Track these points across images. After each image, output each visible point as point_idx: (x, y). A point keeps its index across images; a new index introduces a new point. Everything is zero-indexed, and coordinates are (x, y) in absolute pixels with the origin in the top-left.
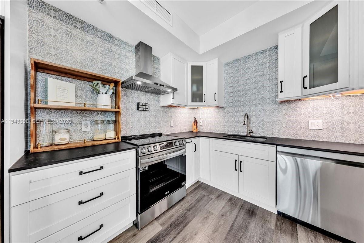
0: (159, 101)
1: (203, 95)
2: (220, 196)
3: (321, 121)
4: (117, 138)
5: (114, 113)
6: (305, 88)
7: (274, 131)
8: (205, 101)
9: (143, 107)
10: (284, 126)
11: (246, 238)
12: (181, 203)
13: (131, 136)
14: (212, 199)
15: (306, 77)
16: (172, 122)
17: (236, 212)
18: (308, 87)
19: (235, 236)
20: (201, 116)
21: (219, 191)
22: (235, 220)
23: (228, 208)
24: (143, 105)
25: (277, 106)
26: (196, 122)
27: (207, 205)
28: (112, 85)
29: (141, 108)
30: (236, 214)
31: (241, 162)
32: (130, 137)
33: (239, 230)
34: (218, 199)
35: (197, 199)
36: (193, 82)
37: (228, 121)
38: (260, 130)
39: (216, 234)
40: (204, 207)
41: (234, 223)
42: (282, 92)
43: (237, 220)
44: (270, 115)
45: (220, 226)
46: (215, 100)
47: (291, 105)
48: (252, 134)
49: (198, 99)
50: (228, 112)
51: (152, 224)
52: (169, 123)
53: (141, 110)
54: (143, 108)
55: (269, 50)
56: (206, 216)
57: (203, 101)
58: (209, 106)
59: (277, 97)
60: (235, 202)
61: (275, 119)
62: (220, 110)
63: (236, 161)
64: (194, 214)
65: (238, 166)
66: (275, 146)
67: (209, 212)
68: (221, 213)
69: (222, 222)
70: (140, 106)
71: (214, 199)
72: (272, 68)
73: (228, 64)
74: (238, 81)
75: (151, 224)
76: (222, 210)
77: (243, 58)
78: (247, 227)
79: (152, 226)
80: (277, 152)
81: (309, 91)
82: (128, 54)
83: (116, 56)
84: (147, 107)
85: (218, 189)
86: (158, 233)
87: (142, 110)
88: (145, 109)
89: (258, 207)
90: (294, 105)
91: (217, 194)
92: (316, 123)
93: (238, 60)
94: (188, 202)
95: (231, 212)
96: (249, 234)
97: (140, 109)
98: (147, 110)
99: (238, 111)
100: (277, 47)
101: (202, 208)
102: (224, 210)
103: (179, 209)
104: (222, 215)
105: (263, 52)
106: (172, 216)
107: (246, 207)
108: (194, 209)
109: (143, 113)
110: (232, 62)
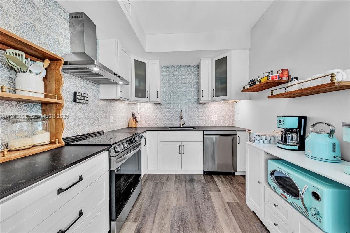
0: (98, 92)
1: (146, 91)
2: (168, 178)
3: (216, 115)
4: (57, 142)
5: (39, 105)
6: (214, 96)
7: (196, 122)
8: (147, 97)
9: (83, 98)
10: (201, 119)
11: (196, 194)
12: (141, 197)
13: (69, 137)
14: (164, 182)
15: (214, 90)
16: (111, 117)
17: (183, 183)
18: (215, 96)
19: (191, 196)
20: (138, 112)
21: (165, 175)
22: (186, 188)
23: (178, 183)
24: (82, 95)
25: (198, 106)
26: (134, 118)
27: (163, 188)
28: (47, 62)
29: (80, 99)
30: (185, 184)
31: (183, 146)
32: (68, 139)
33: (191, 192)
34: (168, 181)
35: (152, 188)
36: (137, 76)
37: (165, 116)
38: (188, 122)
39: (180, 201)
40: (162, 191)
41: (186, 190)
42: (203, 97)
43: (187, 188)
44: (194, 111)
45: (180, 196)
46: (158, 97)
47: (205, 106)
48: (184, 126)
49: (140, 95)
50: (165, 108)
51: (125, 226)
52: (109, 119)
53: (79, 103)
54: (83, 100)
55: (193, 66)
56: (167, 195)
57: (146, 97)
58: (150, 102)
59: (198, 99)
60: (179, 178)
61: (196, 114)
62: (159, 106)
63: (180, 146)
64: (158, 199)
65: (181, 150)
66: (203, 131)
67: (168, 191)
68: (176, 188)
69: (179, 193)
70: (78, 97)
71: (165, 182)
72: (195, 80)
73: (165, 67)
74: (173, 83)
75: (123, 227)
76: (175, 186)
77: (177, 67)
78: (194, 188)
79: (125, 228)
80: (205, 135)
81: (215, 98)
82: (60, 20)
83: (42, 17)
84: (86, 99)
85: (164, 174)
86: (136, 228)
87: (81, 103)
88: (84, 101)
89: (193, 175)
90: (206, 106)
91: (165, 178)
92: (215, 117)
93: (173, 67)
94: (147, 193)
95: (181, 185)
96: (196, 191)
97: (78, 101)
98: (86, 102)
99: (173, 108)
100: (198, 66)
101: (161, 191)
102: (176, 186)
103: (142, 202)
104: (177, 189)
105: (189, 66)
106: (140, 210)
107: (188, 178)
108: (155, 195)
109: (80, 106)
110: (168, 67)
